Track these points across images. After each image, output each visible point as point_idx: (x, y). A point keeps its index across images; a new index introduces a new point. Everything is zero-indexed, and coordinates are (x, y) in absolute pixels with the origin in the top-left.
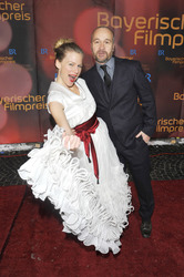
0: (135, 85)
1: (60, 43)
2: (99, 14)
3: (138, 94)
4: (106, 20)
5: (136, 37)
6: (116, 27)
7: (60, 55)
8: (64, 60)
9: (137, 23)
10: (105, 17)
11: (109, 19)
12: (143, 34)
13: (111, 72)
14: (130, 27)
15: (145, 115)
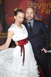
0: (41, 30)
1: (16, 10)
2: (28, 2)
3: (43, 34)
4: (31, 4)
5: (42, 11)
6: (35, 7)
7: (16, 14)
8: (17, 16)
9: (43, 5)
10: (30, 3)
11: (32, 4)
12: (45, 10)
13: (32, 25)
14: (40, 7)
15: (45, 42)
